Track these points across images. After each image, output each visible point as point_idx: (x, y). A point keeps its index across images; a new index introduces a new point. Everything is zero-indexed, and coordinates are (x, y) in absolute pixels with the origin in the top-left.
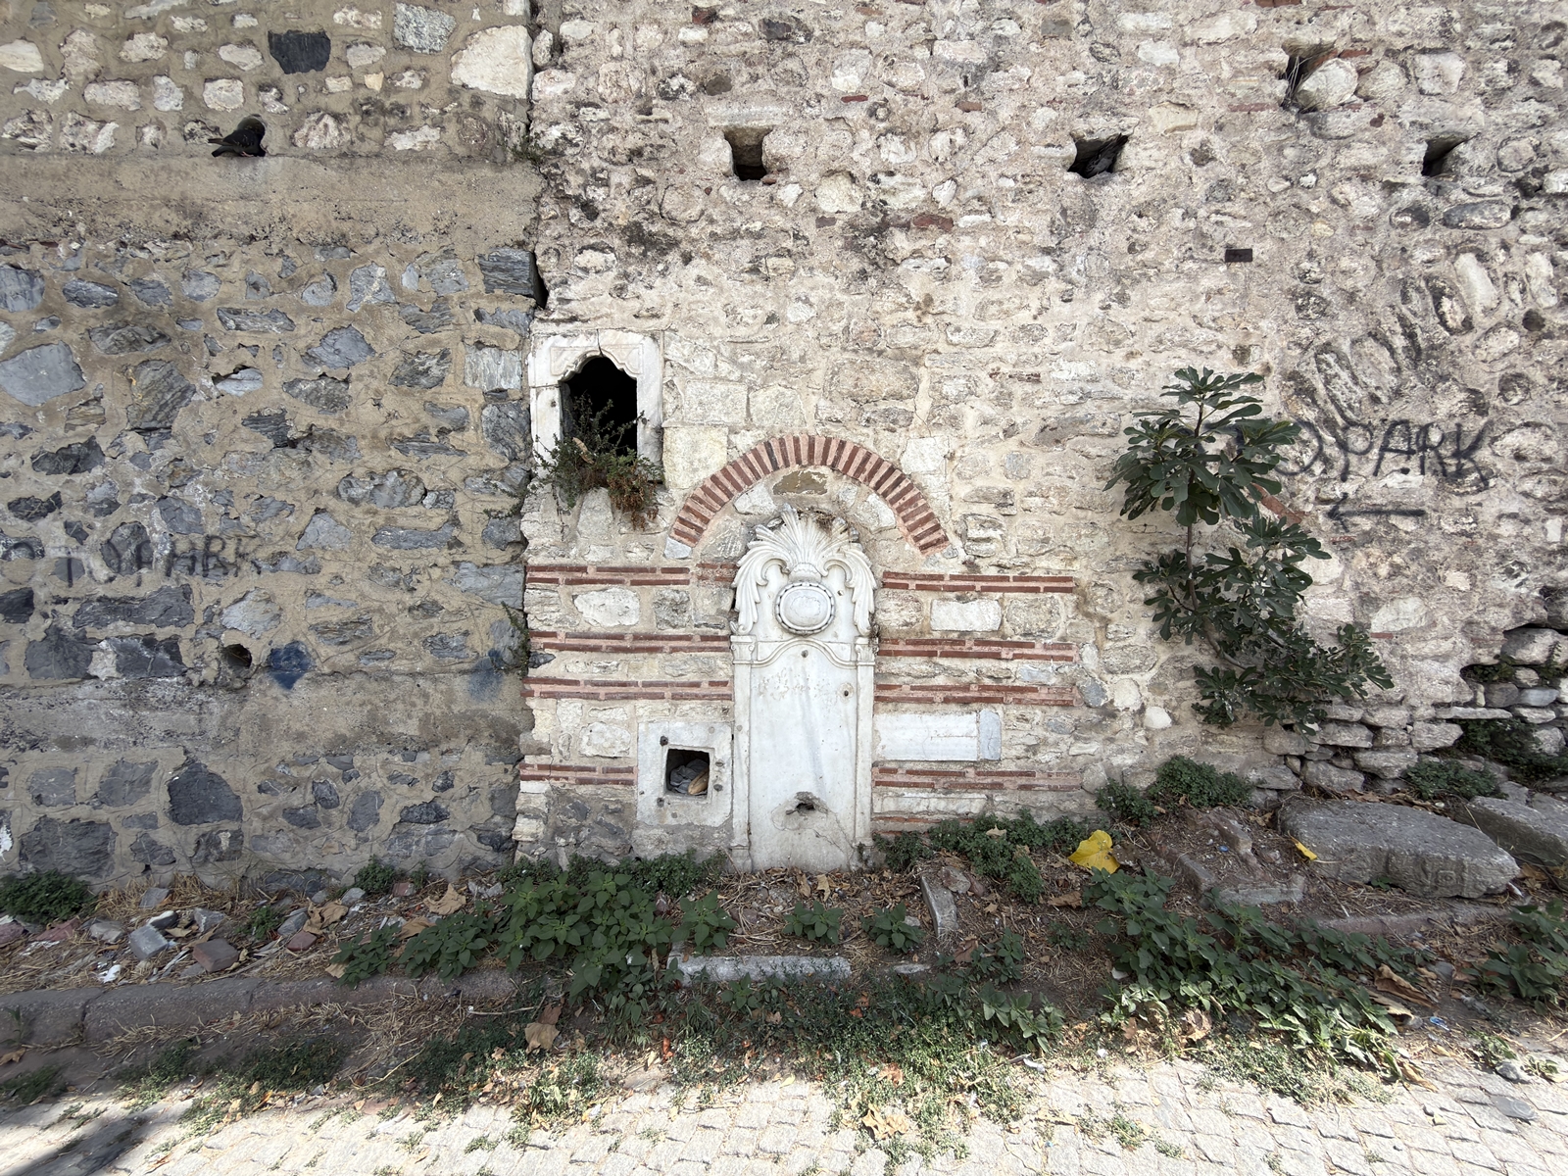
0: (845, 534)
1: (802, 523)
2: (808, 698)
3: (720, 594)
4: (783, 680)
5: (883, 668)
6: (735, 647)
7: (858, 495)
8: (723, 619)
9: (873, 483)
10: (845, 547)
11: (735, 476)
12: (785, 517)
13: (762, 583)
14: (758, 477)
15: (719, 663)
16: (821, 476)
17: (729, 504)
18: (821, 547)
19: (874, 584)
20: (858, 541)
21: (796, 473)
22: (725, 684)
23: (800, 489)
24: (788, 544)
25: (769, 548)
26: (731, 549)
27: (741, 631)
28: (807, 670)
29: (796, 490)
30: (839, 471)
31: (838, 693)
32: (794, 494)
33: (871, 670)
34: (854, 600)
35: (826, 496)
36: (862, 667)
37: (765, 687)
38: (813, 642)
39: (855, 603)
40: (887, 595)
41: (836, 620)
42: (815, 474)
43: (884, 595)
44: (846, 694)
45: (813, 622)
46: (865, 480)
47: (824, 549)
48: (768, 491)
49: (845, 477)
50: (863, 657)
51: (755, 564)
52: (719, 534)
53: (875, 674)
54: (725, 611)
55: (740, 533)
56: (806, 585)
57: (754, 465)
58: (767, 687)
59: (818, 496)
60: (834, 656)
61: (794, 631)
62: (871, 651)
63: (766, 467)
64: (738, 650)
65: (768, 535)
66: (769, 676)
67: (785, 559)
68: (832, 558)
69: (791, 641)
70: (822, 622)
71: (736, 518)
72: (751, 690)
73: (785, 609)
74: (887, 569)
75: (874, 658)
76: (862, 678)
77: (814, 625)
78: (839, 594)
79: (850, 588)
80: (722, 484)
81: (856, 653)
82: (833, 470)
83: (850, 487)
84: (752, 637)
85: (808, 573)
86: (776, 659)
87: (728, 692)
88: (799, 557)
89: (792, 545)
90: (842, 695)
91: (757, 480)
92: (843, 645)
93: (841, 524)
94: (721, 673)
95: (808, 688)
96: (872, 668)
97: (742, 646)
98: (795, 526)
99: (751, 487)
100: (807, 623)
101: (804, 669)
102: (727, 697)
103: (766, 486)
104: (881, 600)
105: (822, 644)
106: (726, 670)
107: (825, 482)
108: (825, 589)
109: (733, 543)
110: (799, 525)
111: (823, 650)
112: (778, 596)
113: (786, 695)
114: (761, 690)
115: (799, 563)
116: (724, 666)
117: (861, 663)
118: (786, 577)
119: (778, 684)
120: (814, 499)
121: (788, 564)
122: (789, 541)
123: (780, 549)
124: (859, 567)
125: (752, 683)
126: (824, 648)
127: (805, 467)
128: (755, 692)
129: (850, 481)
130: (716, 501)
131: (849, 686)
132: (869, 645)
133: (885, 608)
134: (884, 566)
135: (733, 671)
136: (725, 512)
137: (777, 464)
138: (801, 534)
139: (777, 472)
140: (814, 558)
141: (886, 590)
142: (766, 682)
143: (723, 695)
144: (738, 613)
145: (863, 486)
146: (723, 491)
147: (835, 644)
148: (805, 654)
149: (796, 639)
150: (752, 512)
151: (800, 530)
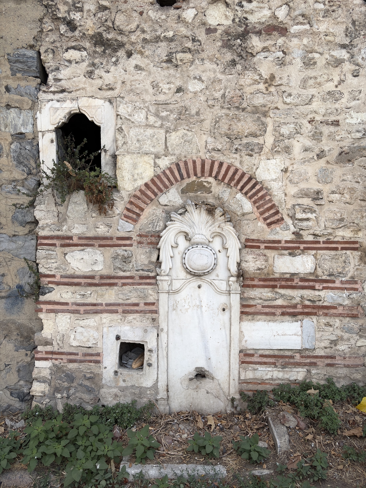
0: (223, 217)
1: (198, 211)
2: (202, 312)
3: (150, 252)
4: (187, 301)
5: (245, 295)
6: (159, 282)
7: (230, 194)
8: (152, 267)
9: (239, 187)
10: (223, 225)
11: (159, 183)
12: (188, 208)
13: (174, 245)
14: (172, 184)
15: (150, 292)
16: (208, 183)
17: (155, 200)
18: (209, 224)
19: (239, 246)
20: (230, 221)
21: (194, 181)
22: (153, 304)
23: (196, 191)
24: (190, 223)
25: (179, 225)
26: (156, 226)
27: (163, 273)
28: (201, 296)
29: (194, 192)
30: (219, 180)
31: (219, 309)
32: (193, 194)
33: (238, 296)
34: (228, 255)
35: (211, 195)
36: (233, 294)
37: (177, 306)
38: (204, 279)
39: (228, 257)
40: (248, 252)
41: (218, 267)
42: (205, 182)
43: (245, 252)
44: (224, 310)
45: (204, 268)
46: (235, 185)
47: (211, 226)
48: (178, 192)
49: (223, 183)
50: (233, 289)
51: (170, 235)
52: (150, 217)
53: (241, 298)
54: (154, 262)
55: (162, 217)
56: (200, 246)
57: (170, 177)
58: (178, 306)
59: (207, 195)
60: (216, 288)
61: (193, 273)
62: (238, 285)
63: (177, 178)
64: (161, 284)
65: (178, 218)
66: (179, 299)
67: (188, 232)
68: (215, 231)
69: (191, 279)
70: (209, 268)
71: (159, 208)
72: (168, 308)
73: (188, 261)
74: (248, 237)
75: (240, 289)
76: (233, 301)
77: (205, 270)
78: (219, 252)
79: (226, 248)
80: (151, 188)
81: (230, 286)
82: (216, 180)
83: (226, 189)
84: (169, 277)
85: (201, 240)
86: (183, 289)
87: (155, 309)
88: (196, 231)
89: (192, 224)
90: (221, 311)
91: (172, 185)
92: (222, 281)
93: (221, 211)
94: (151, 298)
95: (202, 306)
96: (239, 295)
97: (164, 282)
98: (194, 212)
99: (168, 190)
100: (200, 269)
101: (199, 295)
102: (154, 312)
103: (177, 189)
104: (244, 255)
105: (209, 281)
106: (154, 296)
107: (211, 187)
108: (211, 249)
109: (158, 223)
110: (196, 212)
111: (210, 284)
112: (184, 253)
113: (189, 311)
114: (175, 307)
115: (196, 234)
116: (153, 294)
117: (232, 292)
118: (188, 242)
119: (184, 304)
120: (205, 196)
121: (189, 235)
122: (190, 221)
123: (185, 226)
124: (231, 236)
125: (169, 303)
126: (211, 283)
127: (199, 178)
128: (170, 309)
129: (226, 186)
130: (148, 198)
131: (225, 305)
132: (237, 281)
133: (246, 260)
134: (246, 235)
135: (158, 297)
136: (153, 205)
137: (183, 176)
138: (197, 217)
139: (183, 181)
140: (204, 231)
141: (247, 249)
142: (177, 303)
143: (152, 310)
144: (161, 263)
145: (234, 189)
146: (151, 192)
147: (217, 281)
148: (199, 287)
149: (195, 278)
150: (169, 204)
151: (196, 215)
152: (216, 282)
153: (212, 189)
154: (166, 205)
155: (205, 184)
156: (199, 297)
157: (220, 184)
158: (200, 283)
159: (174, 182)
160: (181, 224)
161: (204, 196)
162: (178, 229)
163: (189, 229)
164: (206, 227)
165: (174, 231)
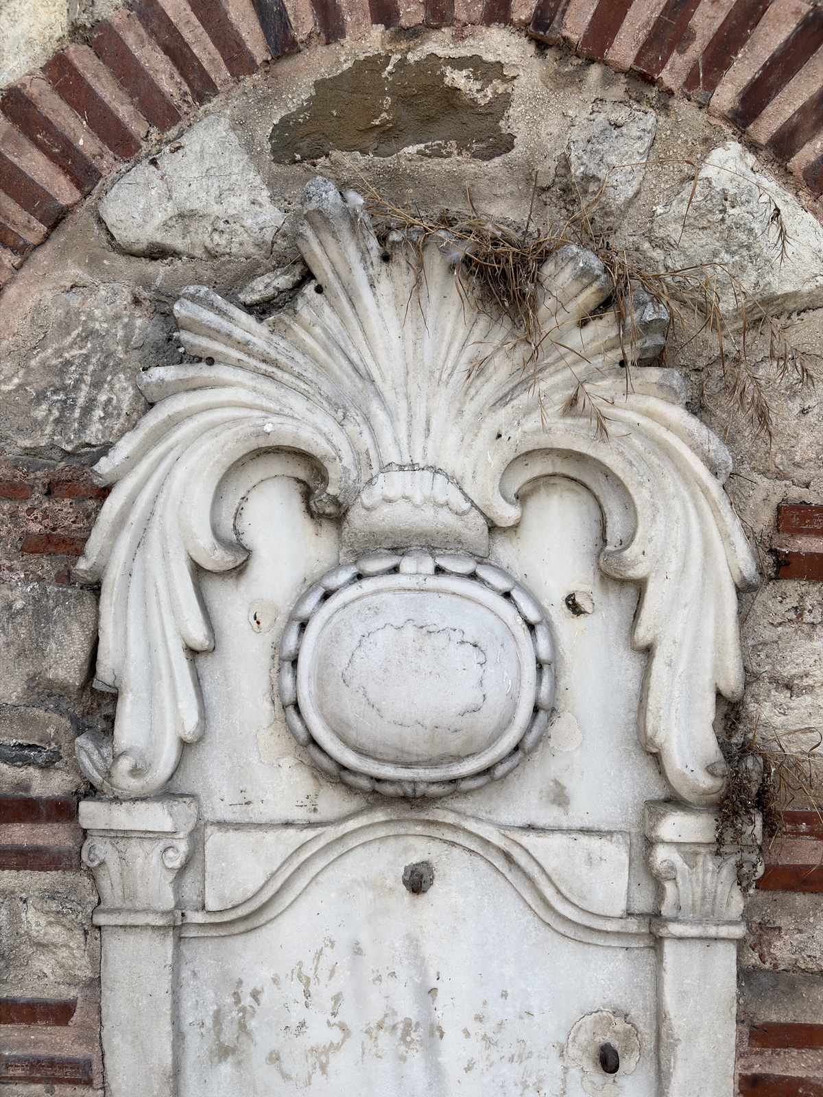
6: (102, 850)
7: (657, 155)
8: (54, 724)
9: (726, 95)
12: (317, 251)
13: (217, 558)
15: (34, 920)
16: (486, 70)
17: (82, 215)
18: (488, 389)
19: (744, 560)
20: (657, 359)
21: (373, 64)
22: (61, 1013)
23: (390, 135)
24: (336, 382)
25: (244, 396)
26: (87, 410)
27: (124, 780)
28: (428, 949)
29: (370, 141)
30: (565, 48)
31: (573, 1051)
32: (363, 160)
33: (724, 962)
34: (643, 634)
35: (508, 166)
36: (683, 948)
37: (243, 1026)
38: (454, 828)
39: (648, 651)
40: (799, 610)
41: (561, 727)
42: (458, 63)
43: (781, 610)
44: (608, 1061)
45: (455, 744)
46: (691, 81)
47: (503, 400)
48: (249, 146)
49: (595, 72)
50: (687, 901)
51: (180, 474)
52: (41, 345)
53: (745, 975)
54: (64, 687)
55: (127, 340)
56: (416, 566)
57: (187, 36)
58: (252, 1024)
59: (472, 166)
60: (549, 893)
61: (365, 783)
62: (727, 872)
63: (240, 44)
64: (113, 865)
65: (238, 333)
66: (258, 976)
67: (319, 446)
68: (544, 441)
69: (352, 825)
70: (493, 740)
71: (110, 276)
72: (178, 1037)
73: (321, 683)
74: (796, 493)
75: (737, 904)
76: (683, 995)
77: (459, 758)
78: (573, 606)
79: (623, 582)
80: (48, 126)
81: (657, 882)
82: (542, 46)
83: (621, 115)
84: (180, 807)
85: (428, 514)
86: (287, 898)
87: (78, 1051)
88: (387, 438)
89: (350, 383)
90: (590, 1066)
91: (201, 98)
92: (594, 843)
93: (585, 274)
94: (44, 964)
95: (436, 1032)
96: (731, 952)
97: (135, 849)
98: (365, 291)
99: (172, 133)
100: (421, 748)
101: (413, 942)
102: (68, 1073)
103: (239, 124)
104: (768, 634)
105: (495, 838)
106: (63, 953)
107: (504, 101)
108: (503, 584)
109: (97, 385)
110: (384, 287)
111: (500, 863)
112: (291, 619)
113: (338, 1062)
114: (228, 1037)
115: (386, 468)
116: (56, 934)
117: (676, 929)
118: (328, 530)
119: (297, 1013)
120: (455, 178)
121: (334, 473)
122: (339, 366)
123: (297, 404)
124: (671, 482)
125: (187, 1004)
126: (508, 857)
127: (413, 34)
128: (196, 1047)
129: (618, 90)
130: (26, 205)
131: (620, 1025)
132: (718, 847)
133: (789, 670)
134: (780, 476)
135: (97, 960)
136: (62, 253)
137: (286, 24)
138: (394, 332)
139: (285, 66)
140: (452, 440)
141: (792, 588)
142: (247, 1001)
143: (52, 1063)
144: (113, 697)
145: (683, 108)
146: (52, 158)
147: (557, 840)
148: (417, 882)
149: (380, 816)
150: (179, 243)
151: (389, 312)
152: (548, 849)
153: (516, 122)
154: (157, 253)
155: (458, 79)
156: (418, 960)
157: (575, 80)
158: (419, 850)
159: (220, 73)
160: (267, 386)
161: (452, 176)
162: (245, 429)
163: (329, 426)
164: (471, 408)
165: (207, 445)
